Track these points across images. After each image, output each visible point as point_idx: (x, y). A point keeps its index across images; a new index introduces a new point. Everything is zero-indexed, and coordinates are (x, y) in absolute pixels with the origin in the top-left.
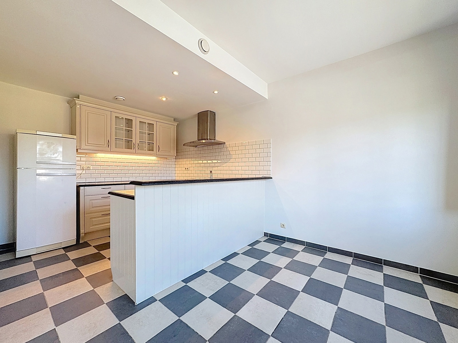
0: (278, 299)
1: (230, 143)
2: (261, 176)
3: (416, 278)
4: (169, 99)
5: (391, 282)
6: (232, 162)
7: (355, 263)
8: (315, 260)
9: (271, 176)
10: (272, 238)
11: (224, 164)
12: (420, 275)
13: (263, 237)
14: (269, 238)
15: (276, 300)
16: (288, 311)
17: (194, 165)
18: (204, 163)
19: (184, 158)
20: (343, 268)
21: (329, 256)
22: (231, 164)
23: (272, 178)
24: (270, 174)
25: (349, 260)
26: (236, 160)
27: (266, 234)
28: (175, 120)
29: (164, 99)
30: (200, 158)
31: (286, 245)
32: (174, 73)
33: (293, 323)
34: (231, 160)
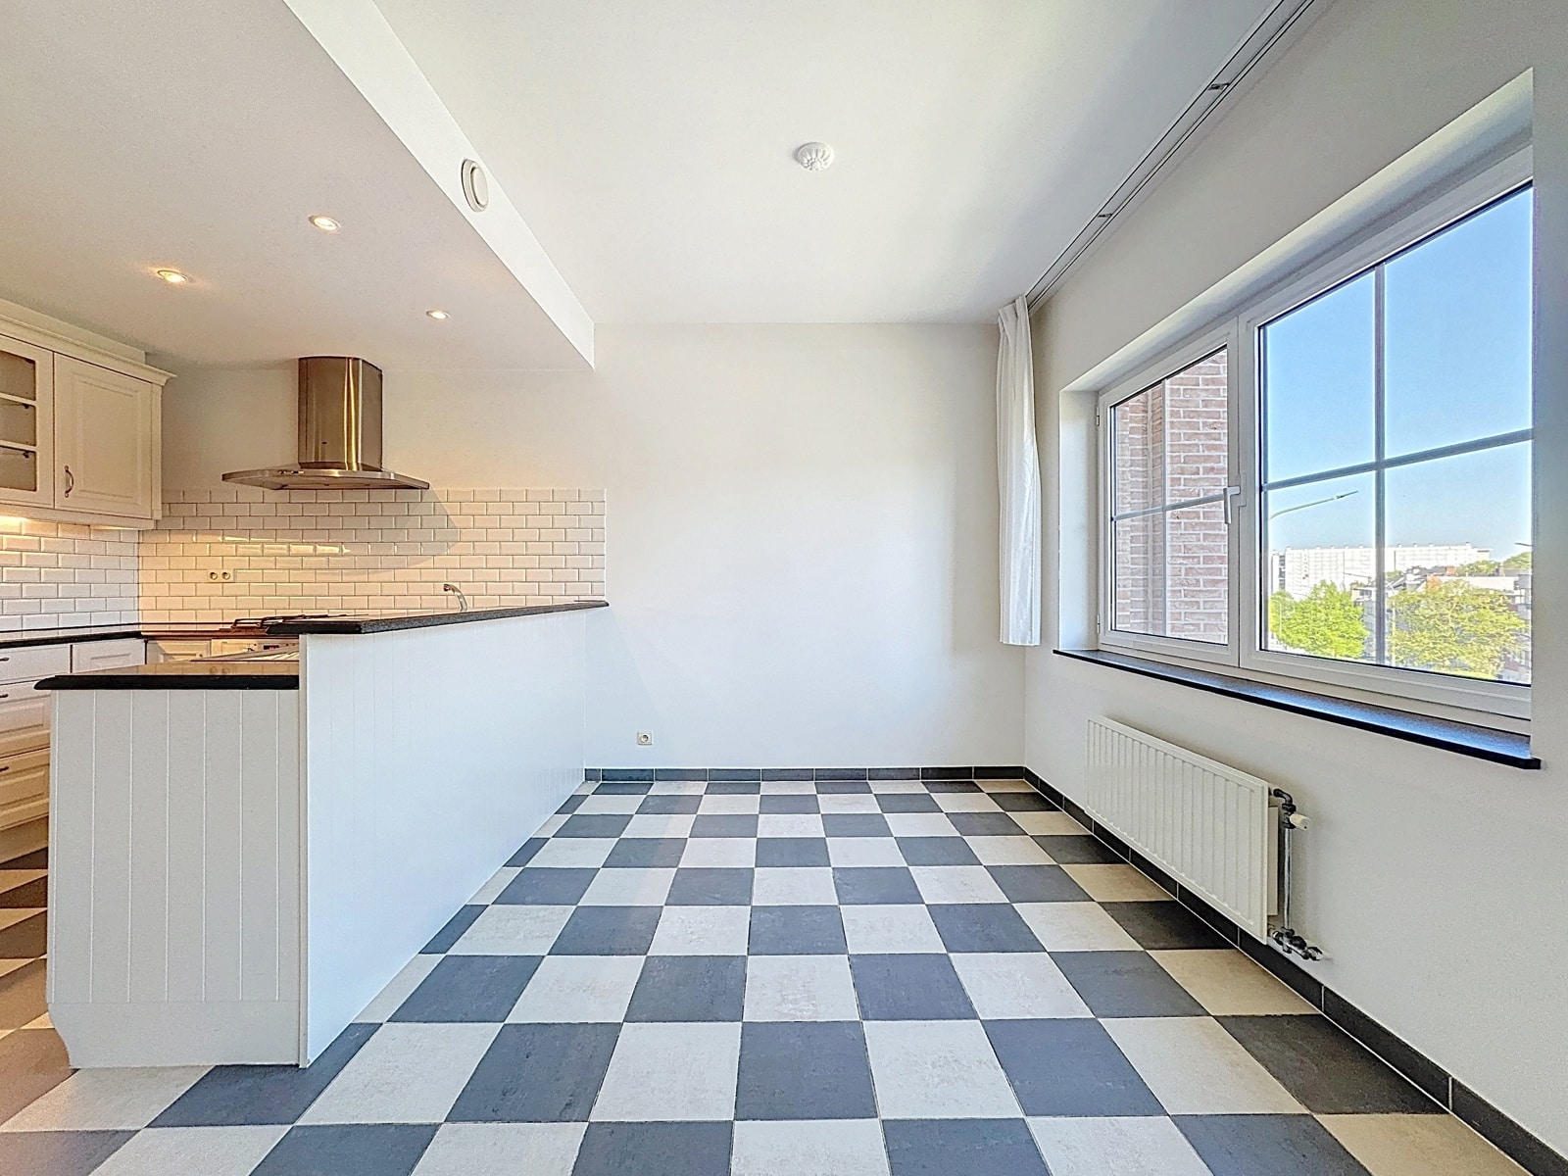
0: (717, 896)
1: (450, 489)
2: (571, 600)
3: (918, 787)
4: (202, 284)
5: (889, 803)
6: (458, 552)
7: (821, 789)
8: (744, 804)
9: (604, 598)
10: (611, 781)
11: (422, 562)
12: (923, 783)
13: (585, 785)
14: (601, 782)
15: (718, 899)
16: (752, 907)
17: (271, 561)
18: (319, 556)
19: (205, 532)
20: (806, 805)
21: (768, 788)
22: (455, 561)
23: (608, 605)
24: (601, 593)
25: (809, 788)
26: (476, 547)
27: (590, 775)
28: (152, 357)
29: (175, 279)
30: (303, 535)
31: (658, 789)
32: (316, 221)
33: (773, 921)
34: (456, 548)
